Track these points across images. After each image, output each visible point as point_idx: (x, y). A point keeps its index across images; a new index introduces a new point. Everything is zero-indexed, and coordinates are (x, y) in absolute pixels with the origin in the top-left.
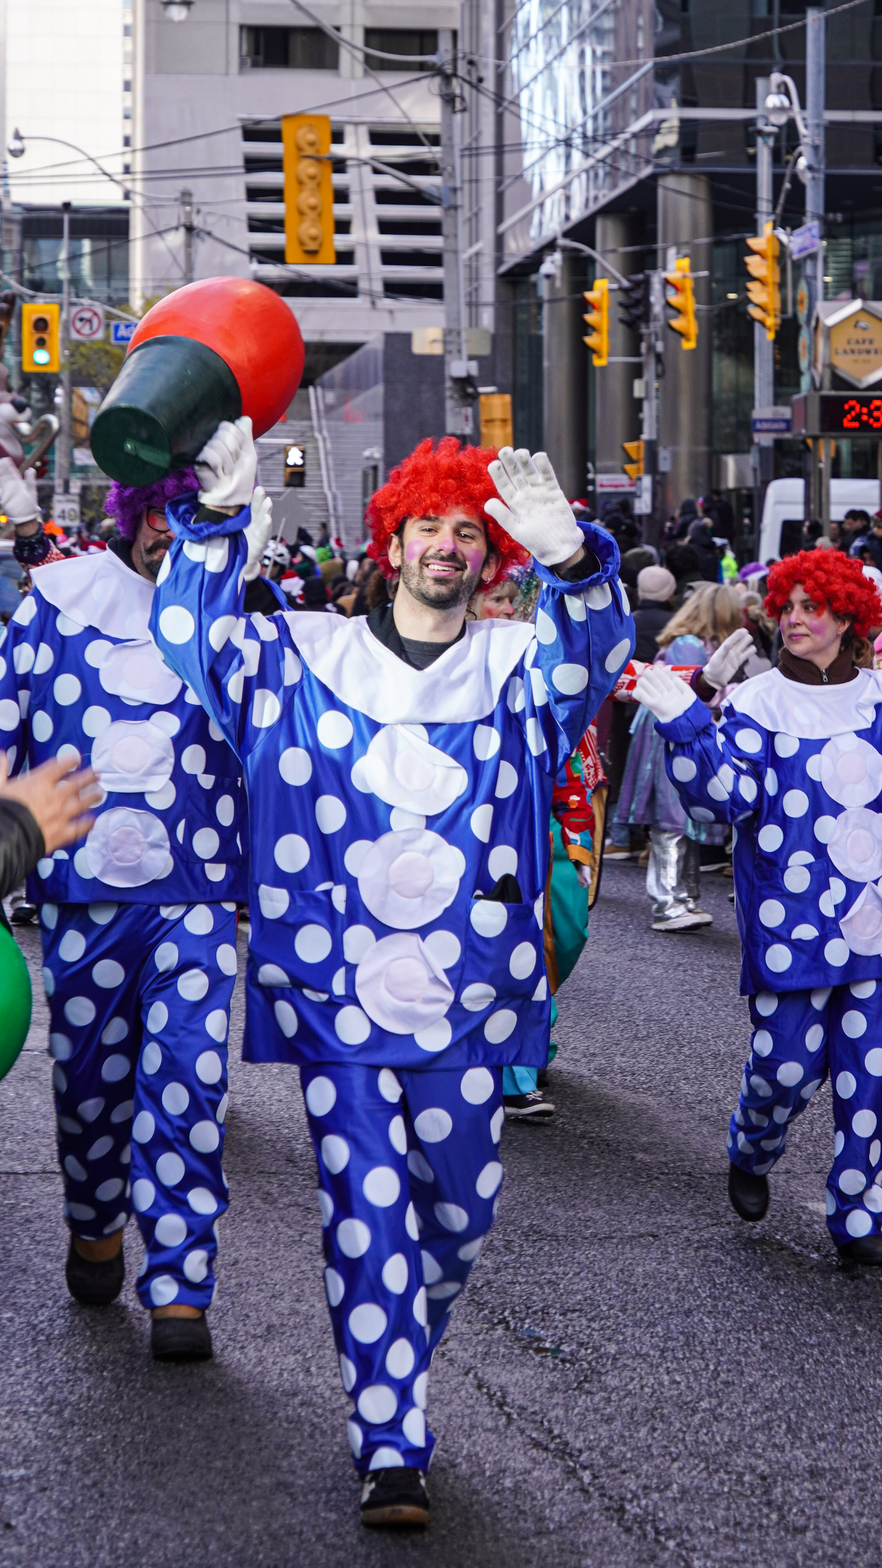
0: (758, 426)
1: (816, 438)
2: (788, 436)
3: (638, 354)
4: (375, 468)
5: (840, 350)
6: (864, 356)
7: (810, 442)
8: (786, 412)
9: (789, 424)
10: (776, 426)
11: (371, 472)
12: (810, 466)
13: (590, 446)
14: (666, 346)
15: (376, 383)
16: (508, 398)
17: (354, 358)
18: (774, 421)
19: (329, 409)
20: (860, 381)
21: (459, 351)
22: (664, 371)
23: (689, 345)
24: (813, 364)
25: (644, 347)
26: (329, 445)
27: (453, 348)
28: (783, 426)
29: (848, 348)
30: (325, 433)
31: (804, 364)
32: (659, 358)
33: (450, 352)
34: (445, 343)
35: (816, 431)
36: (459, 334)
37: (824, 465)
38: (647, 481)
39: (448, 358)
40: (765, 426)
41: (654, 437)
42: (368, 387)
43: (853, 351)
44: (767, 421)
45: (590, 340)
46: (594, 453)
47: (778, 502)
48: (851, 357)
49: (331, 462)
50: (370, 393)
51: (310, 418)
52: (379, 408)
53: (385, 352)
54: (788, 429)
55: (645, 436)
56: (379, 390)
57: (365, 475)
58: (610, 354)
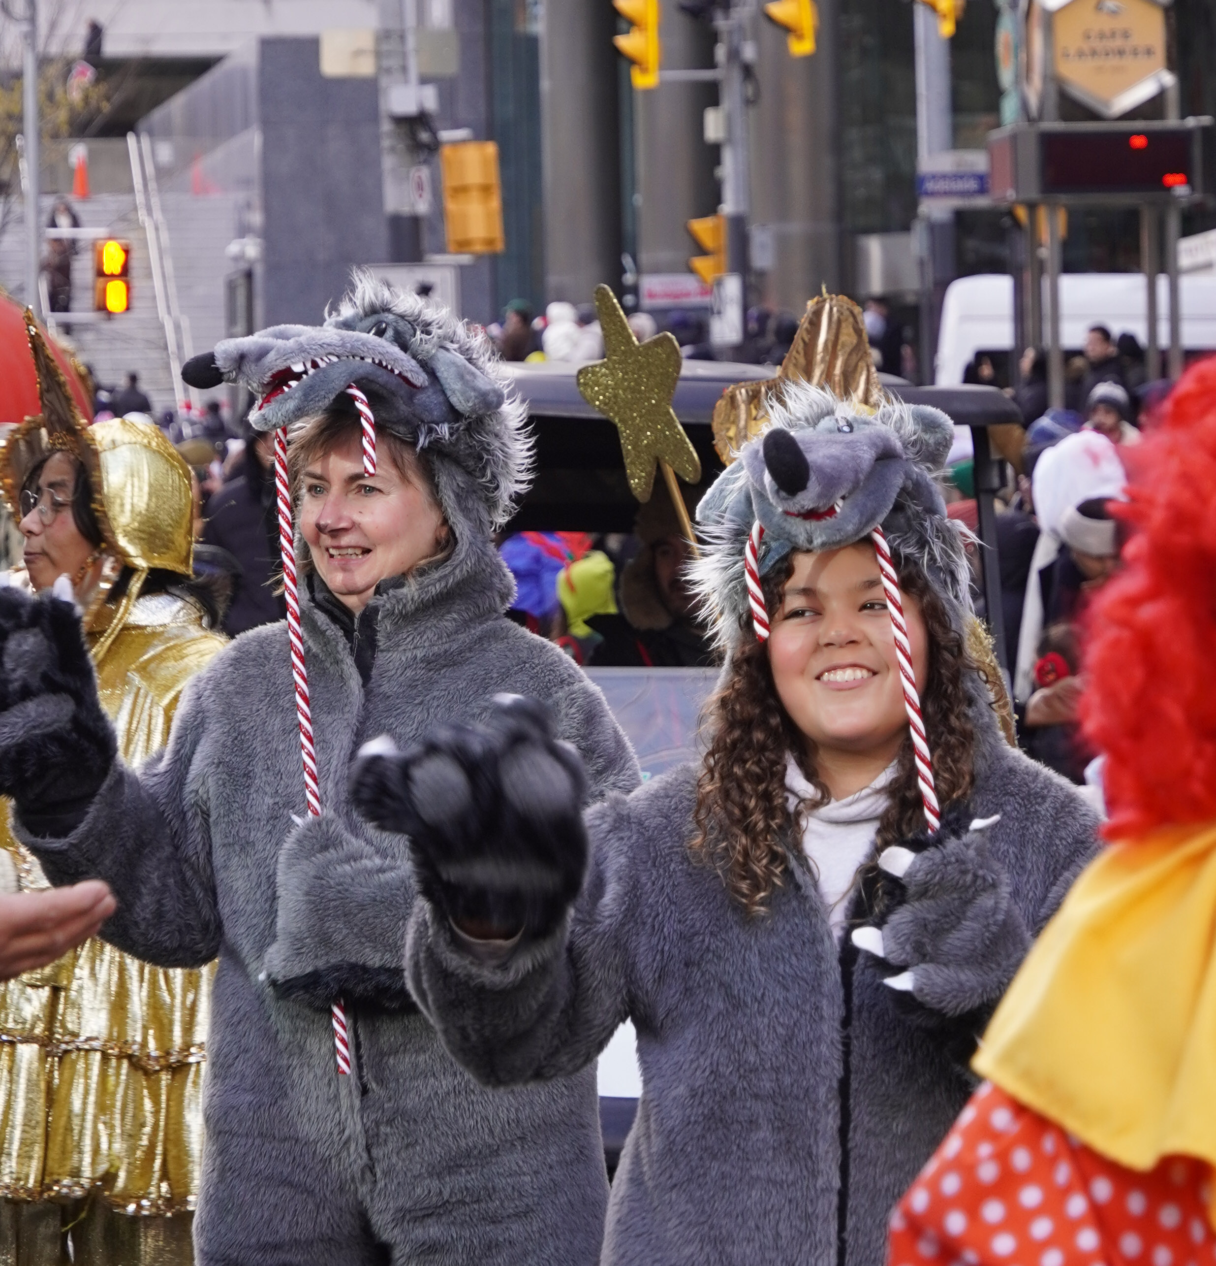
0: (930, 186)
1: (1032, 207)
2: (982, 202)
3: (709, 63)
4: (249, 275)
5: (1072, 51)
6: (1114, 61)
7: (1022, 213)
8: (978, 161)
9: (983, 184)
10: (961, 186)
11: (241, 282)
12: (1022, 255)
13: (628, 226)
14: (760, 52)
15: (246, 125)
16: (491, 149)
17: (205, 83)
18: (958, 177)
19: (162, 173)
20: (1107, 104)
21: (404, 69)
22: (757, 93)
23: (802, 47)
24: (1024, 73)
25: (721, 52)
26: (165, 236)
27: (392, 62)
28: (972, 185)
29: (1086, 47)
30: (158, 215)
31: (1006, 76)
32: (748, 71)
33: (388, 71)
34: (378, 55)
35: (1033, 194)
36: (402, 38)
37: (1048, 252)
38: (732, 286)
39: (384, 81)
40: (941, 186)
41: (742, 208)
42: (232, 133)
43: (1094, 53)
44: (944, 177)
45: (626, 43)
46: (635, 238)
47: (965, 318)
48: (1090, 63)
49: (169, 264)
50: (236, 143)
51: (131, 190)
52: (254, 169)
53: (262, 71)
54: (982, 190)
55: (728, 207)
56: (254, 139)
57: (231, 287)
58: (662, 67)
